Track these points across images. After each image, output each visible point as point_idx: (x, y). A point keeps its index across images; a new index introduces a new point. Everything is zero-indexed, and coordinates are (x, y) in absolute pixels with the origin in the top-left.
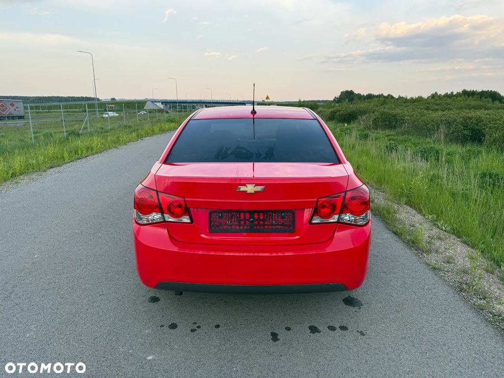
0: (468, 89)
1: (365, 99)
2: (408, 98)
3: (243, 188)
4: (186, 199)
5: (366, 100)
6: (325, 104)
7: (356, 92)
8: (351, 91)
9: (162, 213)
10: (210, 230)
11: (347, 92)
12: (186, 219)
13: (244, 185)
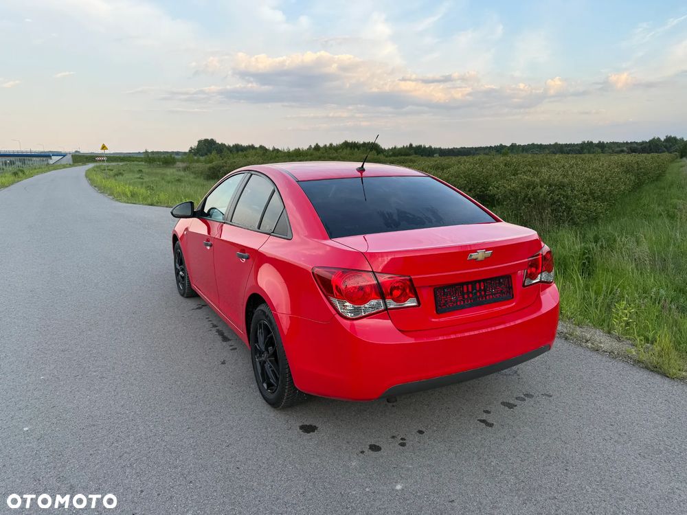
0: (350, 140)
1: (238, 151)
2: (291, 150)
3: (474, 255)
4: (412, 277)
5: (240, 153)
6: (184, 157)
7: (219, 141)
8: (212, 140)
9: (384, 299)
10: (437, 312)
11: (206, 140)
12: (411, 303)
13: (475, 251)
